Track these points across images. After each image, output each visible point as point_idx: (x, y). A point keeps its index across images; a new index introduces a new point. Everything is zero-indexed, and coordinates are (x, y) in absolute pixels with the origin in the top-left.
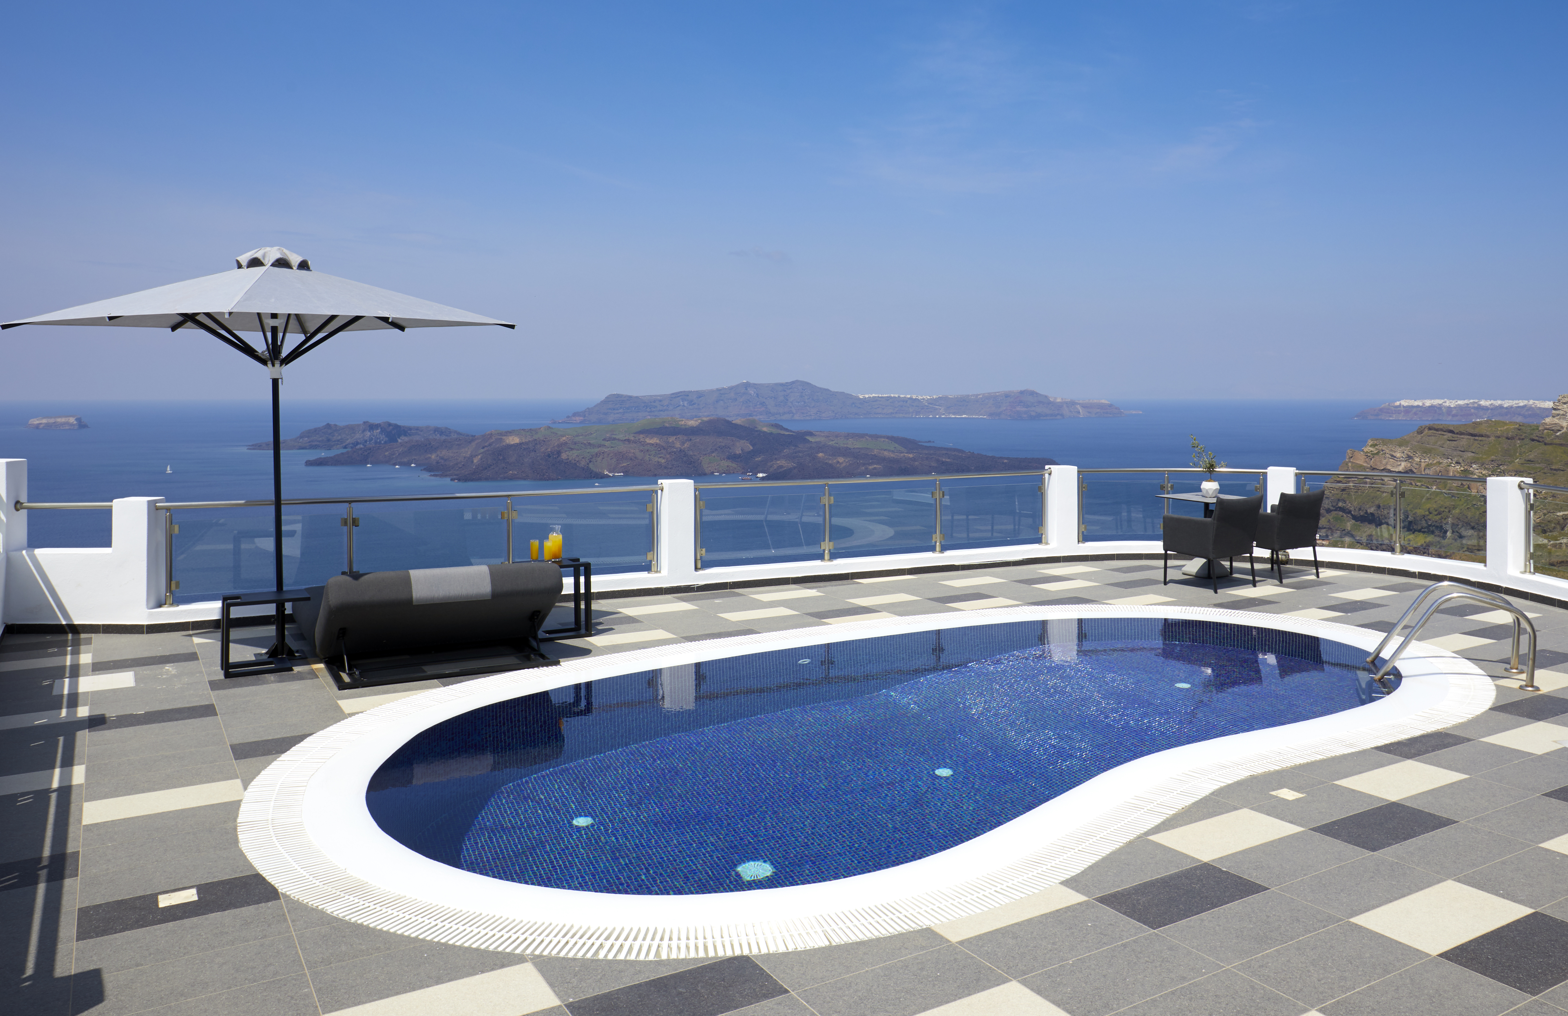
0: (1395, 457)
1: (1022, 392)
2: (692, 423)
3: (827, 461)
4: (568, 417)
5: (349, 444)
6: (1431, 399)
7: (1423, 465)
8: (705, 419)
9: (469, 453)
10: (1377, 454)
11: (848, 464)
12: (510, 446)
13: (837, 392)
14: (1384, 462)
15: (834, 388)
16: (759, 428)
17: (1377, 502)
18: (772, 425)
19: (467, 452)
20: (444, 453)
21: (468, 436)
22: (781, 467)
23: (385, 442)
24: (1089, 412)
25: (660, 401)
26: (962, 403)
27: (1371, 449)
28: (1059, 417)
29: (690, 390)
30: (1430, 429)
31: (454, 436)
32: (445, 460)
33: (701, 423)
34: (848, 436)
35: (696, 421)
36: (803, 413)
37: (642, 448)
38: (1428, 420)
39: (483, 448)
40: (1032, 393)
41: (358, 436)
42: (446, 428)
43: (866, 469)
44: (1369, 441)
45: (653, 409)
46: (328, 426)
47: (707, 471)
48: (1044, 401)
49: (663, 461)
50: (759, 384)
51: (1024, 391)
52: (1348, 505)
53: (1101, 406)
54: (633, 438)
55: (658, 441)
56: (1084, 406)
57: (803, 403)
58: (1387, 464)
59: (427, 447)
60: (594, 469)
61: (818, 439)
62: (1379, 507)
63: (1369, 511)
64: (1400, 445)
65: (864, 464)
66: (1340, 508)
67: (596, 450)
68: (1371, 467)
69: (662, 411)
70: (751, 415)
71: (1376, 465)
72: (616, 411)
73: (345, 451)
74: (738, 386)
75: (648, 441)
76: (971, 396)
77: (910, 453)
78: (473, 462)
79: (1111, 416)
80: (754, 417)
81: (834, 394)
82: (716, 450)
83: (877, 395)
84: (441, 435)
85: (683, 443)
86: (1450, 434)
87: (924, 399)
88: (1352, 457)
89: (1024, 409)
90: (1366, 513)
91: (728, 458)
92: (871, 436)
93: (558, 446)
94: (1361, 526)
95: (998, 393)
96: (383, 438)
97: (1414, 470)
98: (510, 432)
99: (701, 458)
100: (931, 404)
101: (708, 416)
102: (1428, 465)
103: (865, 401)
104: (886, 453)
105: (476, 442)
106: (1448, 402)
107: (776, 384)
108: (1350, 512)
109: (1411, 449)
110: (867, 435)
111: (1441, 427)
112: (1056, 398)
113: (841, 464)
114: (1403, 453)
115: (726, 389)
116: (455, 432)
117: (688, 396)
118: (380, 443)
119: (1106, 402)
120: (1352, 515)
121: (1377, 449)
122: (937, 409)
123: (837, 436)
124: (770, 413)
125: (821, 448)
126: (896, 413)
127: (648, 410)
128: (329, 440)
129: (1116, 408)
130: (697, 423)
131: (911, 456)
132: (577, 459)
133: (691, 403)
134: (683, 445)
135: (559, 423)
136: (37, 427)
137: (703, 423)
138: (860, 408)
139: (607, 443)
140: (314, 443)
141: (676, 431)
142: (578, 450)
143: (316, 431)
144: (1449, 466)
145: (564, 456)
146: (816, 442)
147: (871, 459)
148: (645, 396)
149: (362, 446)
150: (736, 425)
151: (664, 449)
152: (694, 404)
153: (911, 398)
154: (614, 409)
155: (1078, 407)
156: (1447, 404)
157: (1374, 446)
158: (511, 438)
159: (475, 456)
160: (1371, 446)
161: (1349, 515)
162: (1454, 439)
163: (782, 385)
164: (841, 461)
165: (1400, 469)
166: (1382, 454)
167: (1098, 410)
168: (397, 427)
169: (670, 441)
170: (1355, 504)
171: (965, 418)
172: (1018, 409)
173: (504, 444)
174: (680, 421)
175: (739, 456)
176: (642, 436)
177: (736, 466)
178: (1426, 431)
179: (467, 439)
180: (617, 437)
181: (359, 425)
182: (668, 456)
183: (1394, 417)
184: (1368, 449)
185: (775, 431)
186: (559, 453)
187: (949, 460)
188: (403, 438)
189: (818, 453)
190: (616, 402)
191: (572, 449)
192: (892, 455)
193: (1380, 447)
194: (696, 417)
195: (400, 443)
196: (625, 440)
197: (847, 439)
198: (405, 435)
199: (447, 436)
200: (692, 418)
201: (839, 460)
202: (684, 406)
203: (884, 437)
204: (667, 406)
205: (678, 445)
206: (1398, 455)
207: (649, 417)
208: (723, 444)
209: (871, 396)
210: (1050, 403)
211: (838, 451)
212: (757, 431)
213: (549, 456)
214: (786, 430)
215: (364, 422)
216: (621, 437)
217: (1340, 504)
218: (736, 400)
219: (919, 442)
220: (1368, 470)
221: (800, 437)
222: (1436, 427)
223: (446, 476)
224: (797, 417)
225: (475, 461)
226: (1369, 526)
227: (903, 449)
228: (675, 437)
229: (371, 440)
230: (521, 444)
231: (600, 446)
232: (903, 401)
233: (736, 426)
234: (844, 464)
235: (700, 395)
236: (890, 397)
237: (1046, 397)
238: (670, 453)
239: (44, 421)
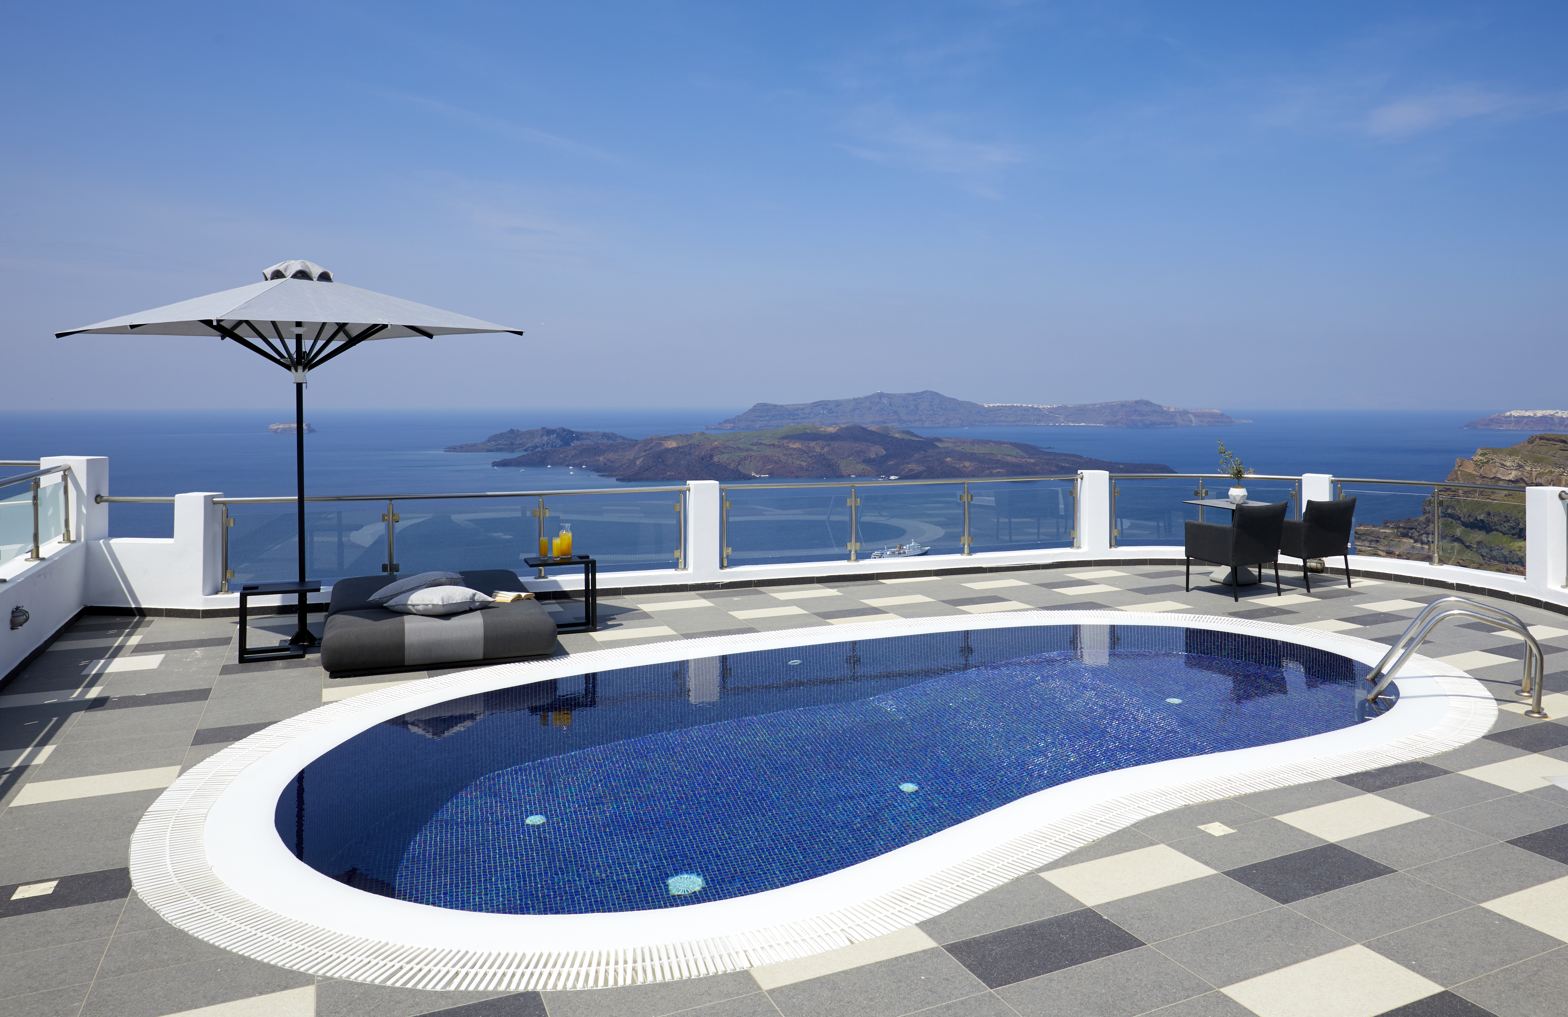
0: (1505, 466)
1: (1137, 402)
2: (831, 430)
3: (954, 465)
4: (720, 424)
5: (529, 447)
6: (1543, 410)
7: (1534, 474)
8: (843, 426)
9: (632, 456)
10: (1487, 462)
11: (973, 468)
12: (668, 450)
13: (963, 402)
14: (1494, 470)
15: (960, 398)
16: (892, 434)
17: (1487, 510)
18: (904, 432)
19: (630, 455)
20: (611, 456)
21: (631, 440)
22: (912, 470)
23: (560, 446)
24: (1201, 421)
25: (802, 409)
26: (1081, 412)
27: (1481, 458)
28: (1172, 425)
29: (830, 399)
30: (1541, 439)
31: (619, 441)
32: (612, 462)
33: (838, 430)
34: (974, 442)
35: (834, 427)
36: (932, 421)
37: (785, 452)
38: (1539, 431)
39: (645, 451)
40: (1147, 403)
41: (537, 440)
42: (613, 434)
43: (991, 472)
44: (1479, 450)
45: (796, 417)
46: (512, 431)
47: (844, 473)
48: (1158, 410)
49: (805, 464)
50: (892, 395)
51: (1139, 401)
52: (1458, 512)
53: (1213, 416)
54: (777, 443)
55: (800, 446)
56: (1197, 415)
57: (932, 411)
58: (1497, 472)
59: (596, 450)
60: (743, 472)
61: (946, 445)
62: (1489, 514)
63: (1478, 518)
64: (1510, 455)
65: (989, 468)
66: (1449, 514)
67: (745, 454)
68: (1481, 475)
69: (804, 418)
70: (884, 422)
71: (1486, 473)
72: (762, 419)
73: (525, 453)
74: (872, 396)
75: (791, 445)
76: (1089, 405)
77: (1031, 459)
78: (635, 464)
79: (1222, 424)
80: (888, 424)
81: (961, 404)
82: (853, 454)
83: (1000, 405)
84: (608, 440)
85: (823, 448)
86: (1563, 444)
87: (1044, 408)
88: (1461, 466)
89: (1139, 418)
90: (1476, 519)
91: (864, 462)
92: (996, 443)
93: (711, 450)
94: (1470, 532)
95: (1114, 402)
96: (559, 442)
97: (1525, 478)
98: (668, 437)
99: (839, 462)
100: (1052, 413)
101: (846, 423)
102: (1539, 474)
103: (989, 410)
104: (1009, 458)
105: (638, 446)
106: (1560, 412)
107: (908, 394)
108: (1459, 518)
109: (1522, 458)
110: (991, 441)
111: (1553, 437)
112: (1169, 408)
113: (967, 468)
114: (1514, 462)
115: (861, 398)
116: (621, 437)
117: (827, 405)
118: (556, 446)
119: (1218, 412)
120: (1461, 521)
121: (1486, 458)
122: (1056, 417)
123: (963, 442)
124: (902, 420)
125: (949, 453)
126: (1019, 421)
127: (792, 417)
128: (512, 444)
129: (1227, 418)
130: (836, 430)
131: (1032, 461)
132: (727, 462)
133: (830, 411)
134: (823, 450)
135: (712, 429)
136: (276, 431)
137: (841, 429)
138: (984, 416)
139: (754, 448)
140: (500, 447)
141: (816, 437)
142: (728, 453)
143: (501, 436)
144: (1561, 475)
145: (716, 459)
146: (944, 448)
147: (995, 464)
148: (789, 405)
149: (540, 449)
150: (870, 431)
151: (806, 453)
152: (833, 412)
153: (1032, 408)
154: (761, 417)
155: (1191, 416)
156: (1560, 415)
157: (1483, 455)
158: (669, 443)
159: (637, 459)
160: (1480, 455)
161: (1459, 522)
162: (1566, 449)
163: (913, 395)
164: (967, 465)
165: (1511, 477)
166: (1492, 463)
167: (1210, 420)
168: (571, 432)
169: (811, 446)
170: (1465, 510)
171: (1083, 426)
172: (1134, 417)
173: (663, 448)
174: (820, 427)
175: (874, 460)
176: (785, 441)
177: (870, 469)
178: (1537, 441)
179: (633, 443)
180: (763, 442)
181: (537, 431)
182: (809, 460)
183: (1505, 427)
184: (1477, 458)
185: (907, 437)
186: (711, 456)
187: (1068, 465)
188: (575, 442)
189: (946, 457)
190: (763, 410)
191: (723, 453)
192: (1015, 460)
193: (1490, 456)
194: (835, 424)
195: (573, 447)
196: (770, 445)
197: (973, 445)
198: (578, 440)
199: (613, 440)
200: (830, 425)
201: (965, 464)
202: (824, 414)
203: (1007, 443)
204: (809, 414)
205: (818, 449)
206: (1508, 464)
207: (792, 424)
208: (859, 449)
209: (996, 405)
210: (1163, 412)
211: (964, 456)
212: (890, 437)
213: (703, 459)
214: (917, 436)
215: (542, 428)
216: (767, 442)
217: (1449, 511)
218: (871, 408)
219: (1040, 448)
220: (1477, 478)
221: (930, 443)
222: (1548, 437)
223: (612, 476)
224: (926, 424)
225: (638, 463)
226: (1480, 532)
227: (1025, 455)
228: (815, 442)
229: (548, 443)
230: (678, 448)
231: (748, 450)
232: (1025, 410)
233: (871, 433)
234: (970, 468)
235: (838, 404)
236: (1013, 406)
237: (1160, 406)
238: (811, 457)
239: (281, 426)
